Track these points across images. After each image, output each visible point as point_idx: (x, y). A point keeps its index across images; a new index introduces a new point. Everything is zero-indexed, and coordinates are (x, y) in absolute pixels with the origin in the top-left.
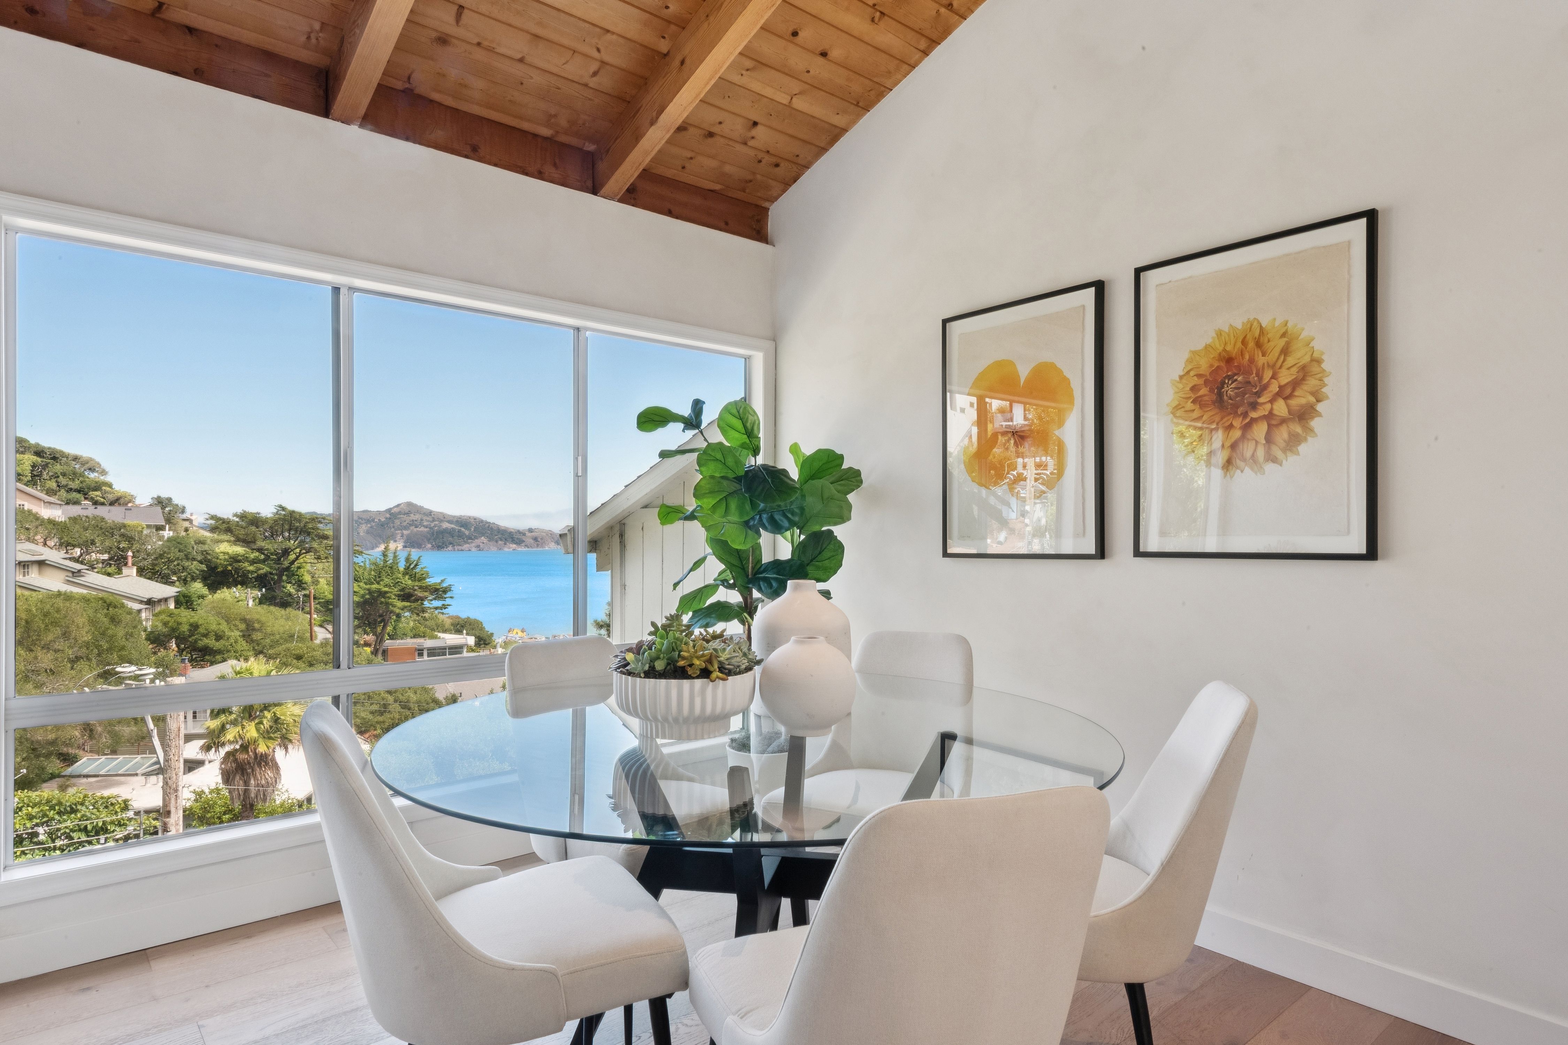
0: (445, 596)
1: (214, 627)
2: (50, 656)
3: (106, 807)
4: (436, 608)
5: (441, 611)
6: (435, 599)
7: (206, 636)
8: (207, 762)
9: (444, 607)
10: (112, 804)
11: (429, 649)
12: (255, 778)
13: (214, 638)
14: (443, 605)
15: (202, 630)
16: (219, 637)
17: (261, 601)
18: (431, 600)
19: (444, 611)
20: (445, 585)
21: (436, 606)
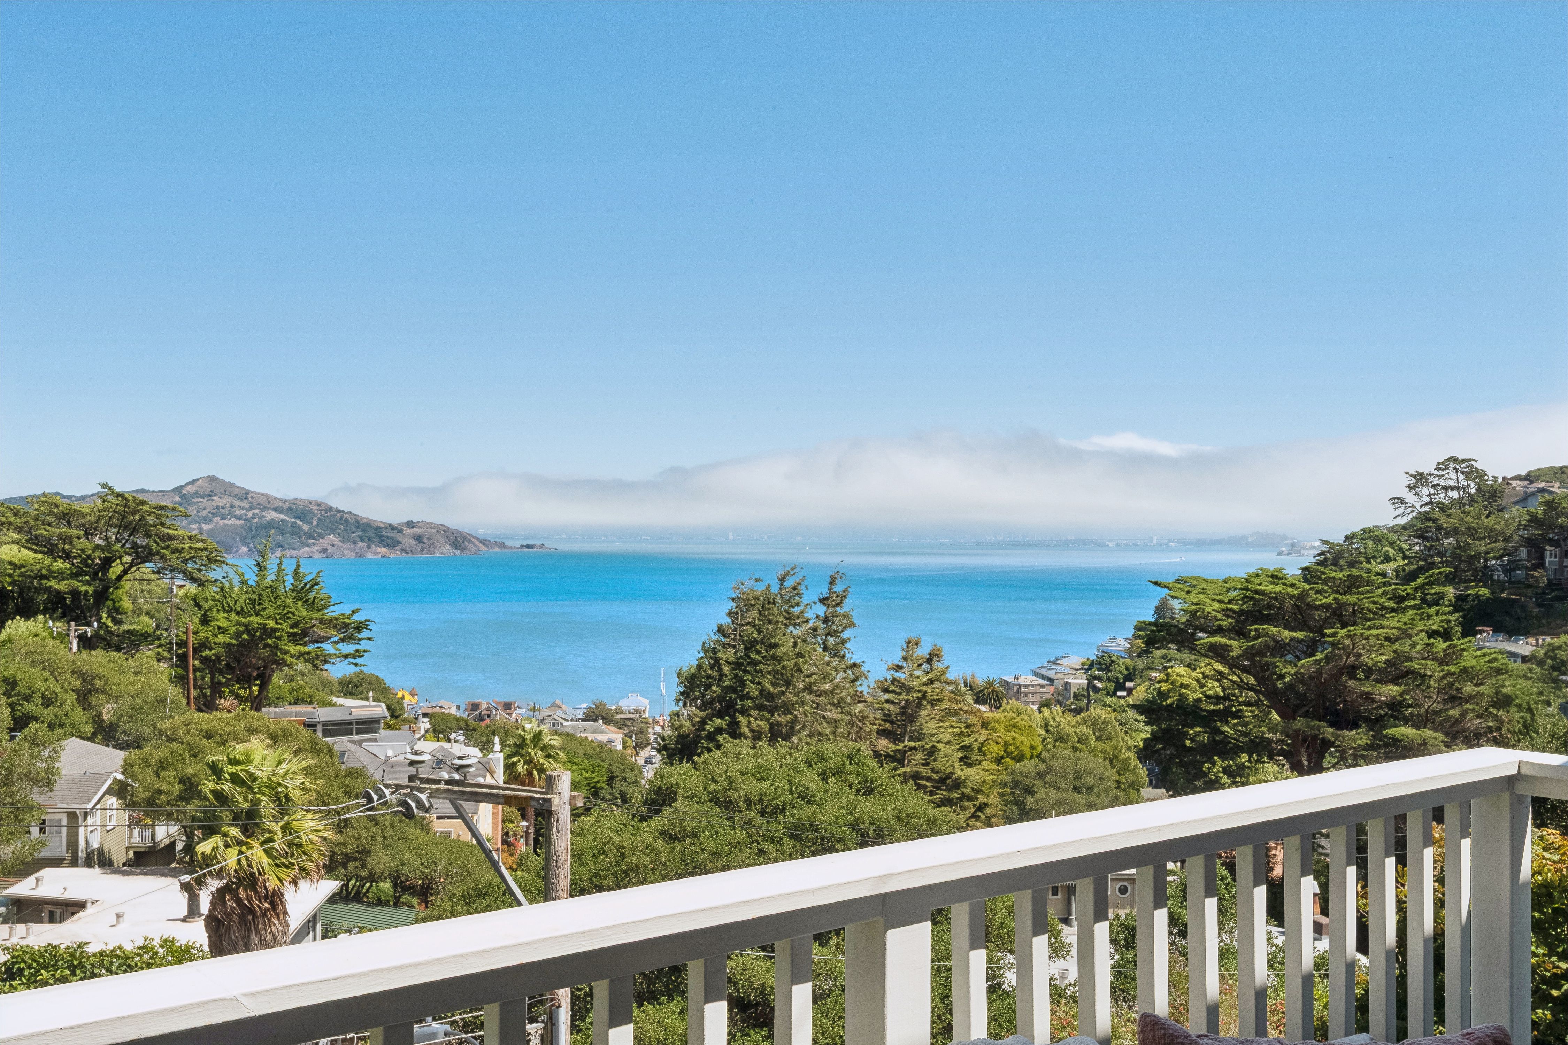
0: (360, 636)
1: (39, 684)
4: (346, 656)
5: (354, 661)
6: (343, 640)
7: (28, 698)
8: (89, 905)
9: (358, 654)
11: (325, 724)
13: (40, 701)
14: (357, 651)
15: (20, 689)
16: (47, 702)
17: (86, 643)
18: (337, 643)
19: (358, 661)
20: (358, 617)
21: (344, 652)
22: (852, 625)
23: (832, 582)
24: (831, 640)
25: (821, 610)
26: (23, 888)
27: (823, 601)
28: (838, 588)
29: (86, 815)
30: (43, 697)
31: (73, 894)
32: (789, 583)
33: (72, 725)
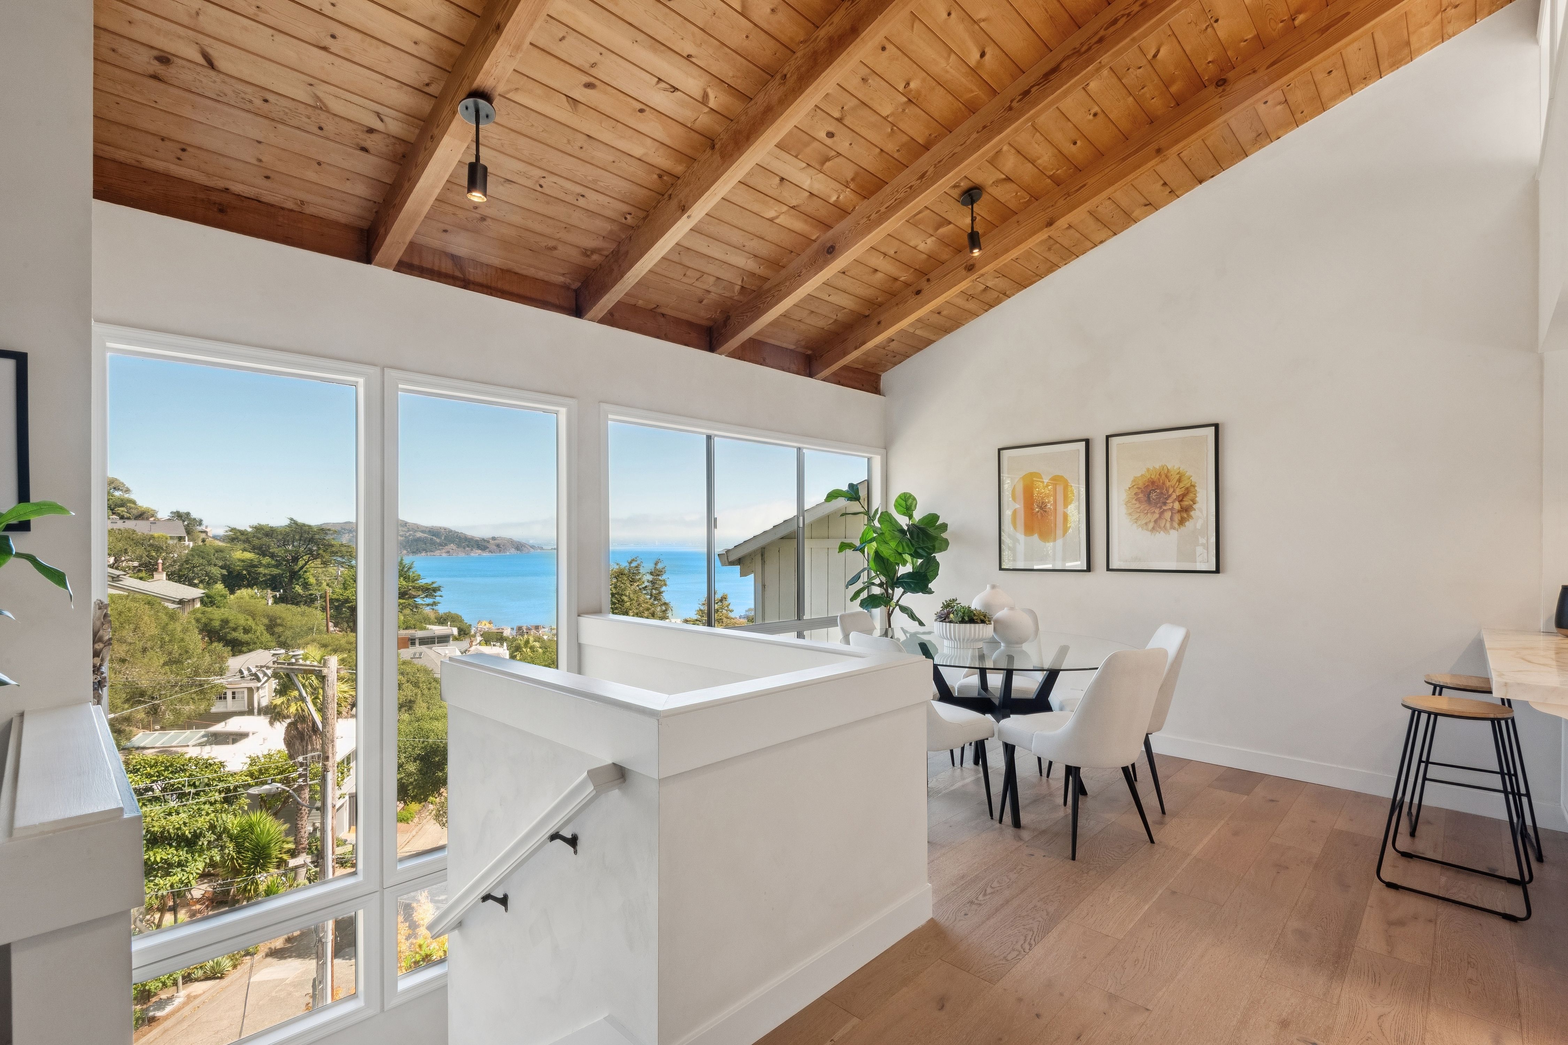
0: (436, 594)
1: (242, 622)
2: (125, 647)
3: (206, 767)
4: (428, 605)
5: (432, 607)
6: (426, 596)
7: (235, 629)
8: (251, 734)
9: (435, 604)
10: (210, 765)
11: (420, 639)
12: (312, 745)
13: (242, 631)
14: (434, 602)
15: (232, 625)
16: (246, 631)
17: (277, 601)
18: (423, 598)
19: (434, 607)
20: (434, 585)
21: (427, 603)
22: (665, 585)
23: (656, 564)
24: (654, 591)
25: (650, 578)
26: (219, 727)
27: (651, 573)
28: (660, 566)
29: (258, 688)
30: (244, 629)
31: (244, 730)
32: (634, 564)
33: (261, 643)
